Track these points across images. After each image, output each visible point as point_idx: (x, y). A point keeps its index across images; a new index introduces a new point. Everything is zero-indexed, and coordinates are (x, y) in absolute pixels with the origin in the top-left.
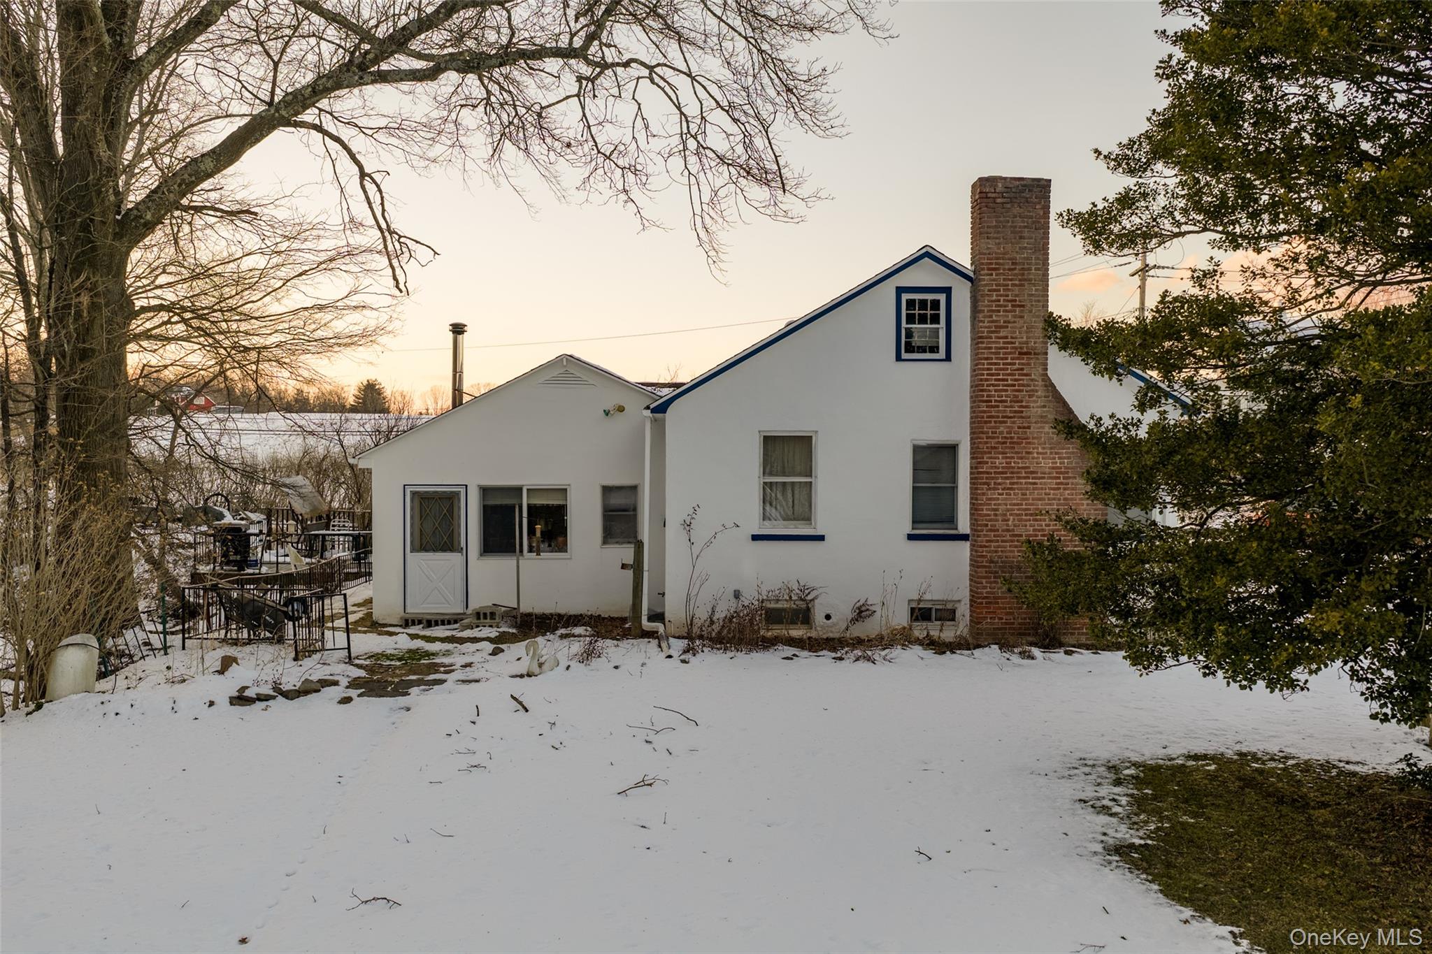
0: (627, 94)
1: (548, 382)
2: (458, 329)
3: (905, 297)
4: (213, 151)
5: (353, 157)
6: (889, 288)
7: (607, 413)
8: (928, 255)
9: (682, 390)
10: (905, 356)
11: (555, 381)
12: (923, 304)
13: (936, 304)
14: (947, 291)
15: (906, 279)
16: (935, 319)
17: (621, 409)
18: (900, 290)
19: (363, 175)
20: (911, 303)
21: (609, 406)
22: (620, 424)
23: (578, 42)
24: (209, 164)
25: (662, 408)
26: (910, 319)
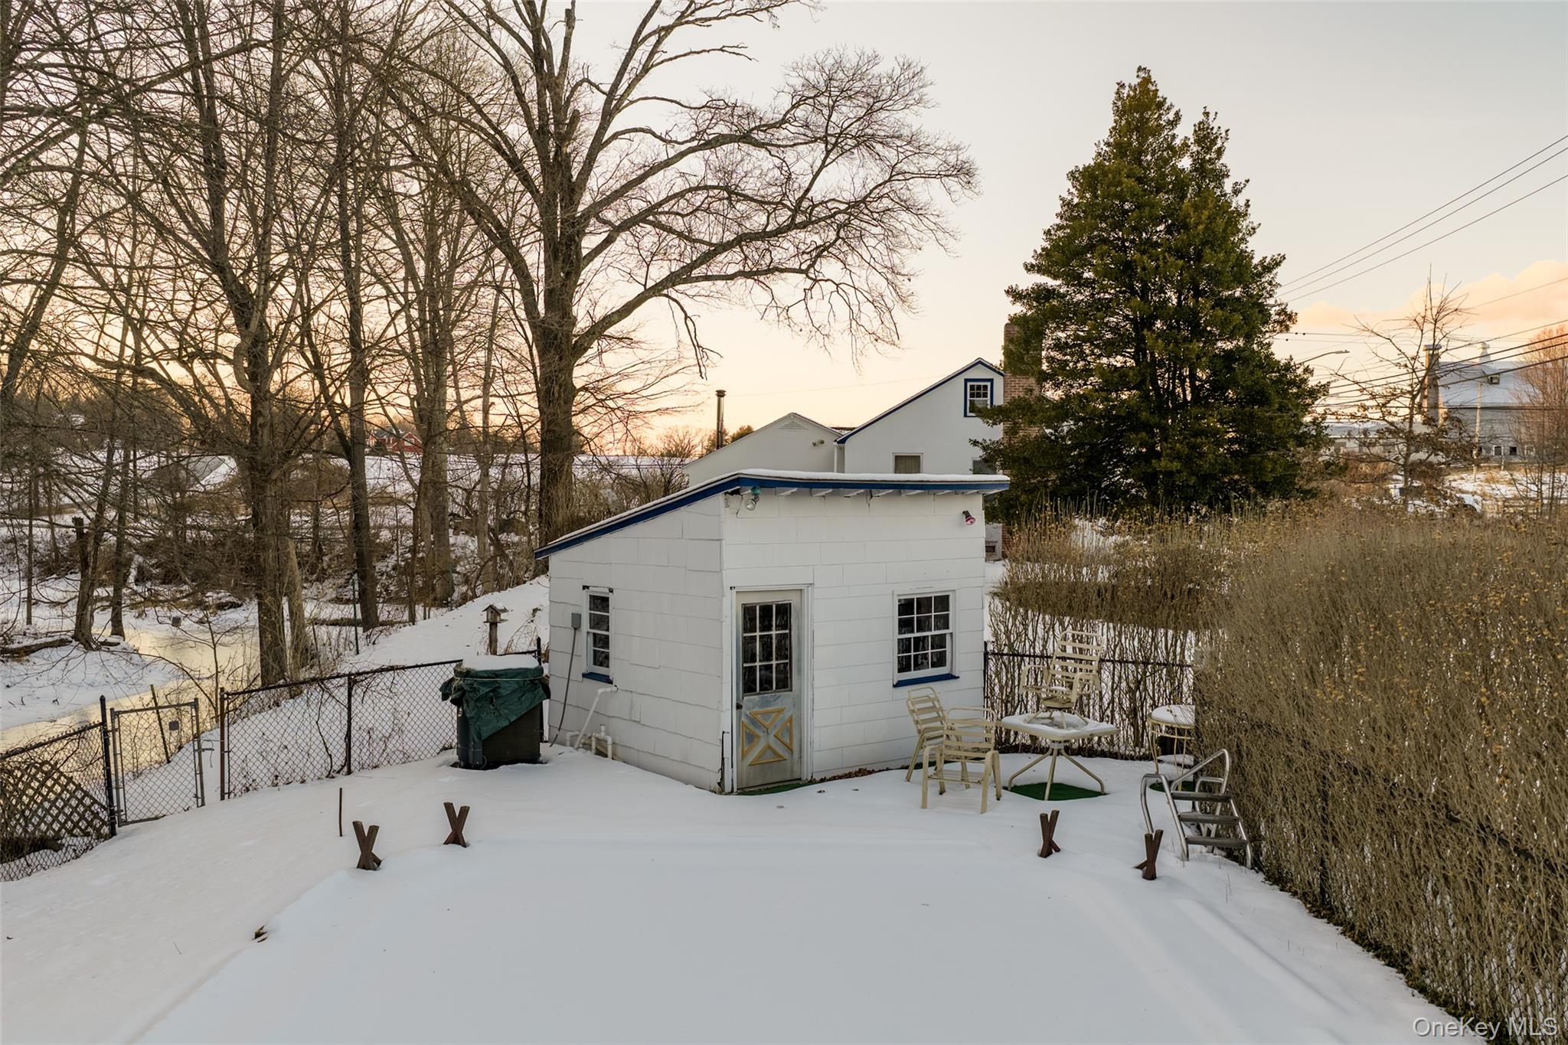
0: (827, 298)
1: (783, 428)
2: (721, 394)
3: (969, 384)
4: (618, 311)
5: (682, 309)
6: (961, 380)
7: (814, 444)
8: (980, 362)
9: (854, 431)
10: (969, 414)
11: (786, 427)
12: (979, 387)
13: (985, 387)
14: (991, 380)
15: (969, 375)
16: (985, 395)
17: (822, 442)
18: (966, 380)
19: (686, 317)
20: (972, 387)
21: (816, 441)
22: (822, 451)
23: (804, 267)
24: (616, 317)
25: (843, 441)
26: (972, 395)
